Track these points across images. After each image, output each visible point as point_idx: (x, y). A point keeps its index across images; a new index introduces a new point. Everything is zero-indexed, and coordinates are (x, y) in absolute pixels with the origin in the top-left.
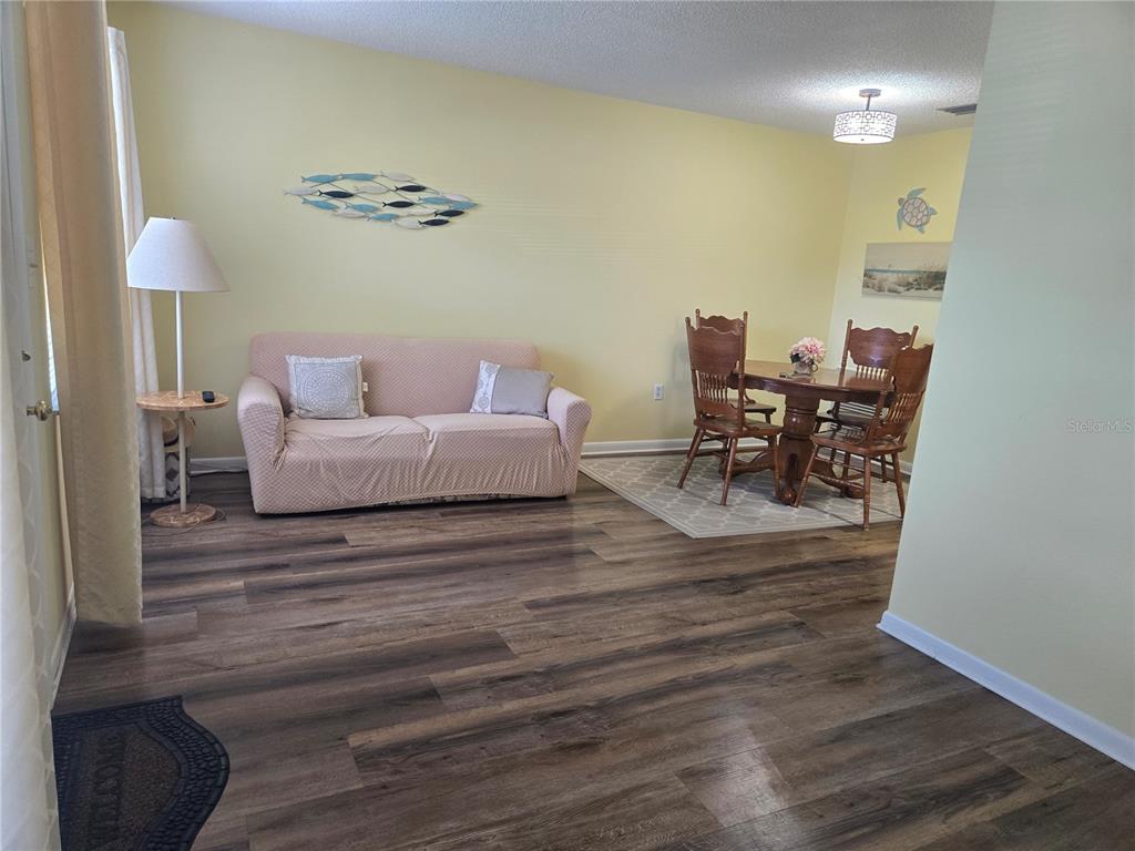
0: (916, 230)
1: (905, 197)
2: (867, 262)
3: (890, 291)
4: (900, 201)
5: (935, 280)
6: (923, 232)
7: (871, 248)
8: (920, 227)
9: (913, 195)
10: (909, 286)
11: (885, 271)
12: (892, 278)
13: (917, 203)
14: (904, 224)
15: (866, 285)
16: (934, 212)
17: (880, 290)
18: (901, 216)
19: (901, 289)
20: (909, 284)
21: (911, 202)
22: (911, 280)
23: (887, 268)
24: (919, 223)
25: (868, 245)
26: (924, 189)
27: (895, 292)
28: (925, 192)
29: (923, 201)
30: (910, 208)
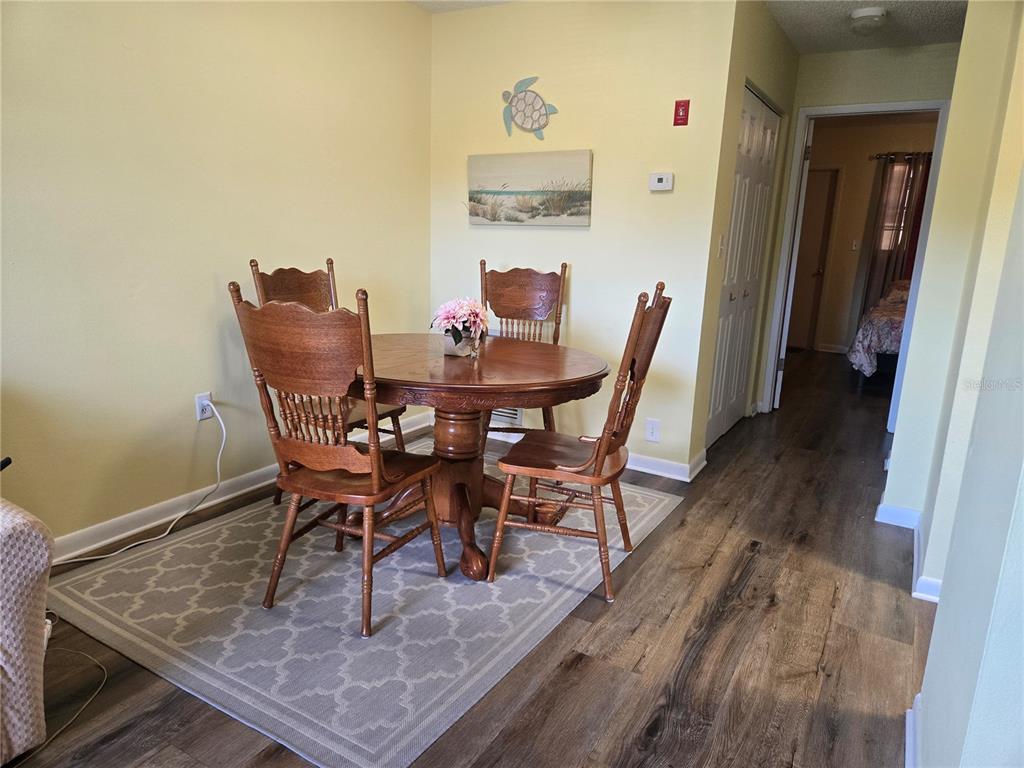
0: (532, 135)
1: (511, 90)
2: (470, 183)
3: (509, 219)
4: (506, 95)
5: (572, 203)
6: (542, 139)
7: (473, 161)
8: (537, 131)
9: (523, 86)
10: (533, 212)
11: (499, 193)
12: (509, 203)
13: (530, 98)
14: (514, 129)
15: (474, 213)
16: (555, 111)
17: (494, 218)
18: (509, 118)
19: (523, 216)
20: (533, 209)
21: (521, 95)
22: (535, 204)
23: (499, 189)
24: (536, 126)
25: (470, 157)
26: (534, 80)
27: (516, 220)
28: (538, 82)
29: (537, 95)
30: (521, 106)
